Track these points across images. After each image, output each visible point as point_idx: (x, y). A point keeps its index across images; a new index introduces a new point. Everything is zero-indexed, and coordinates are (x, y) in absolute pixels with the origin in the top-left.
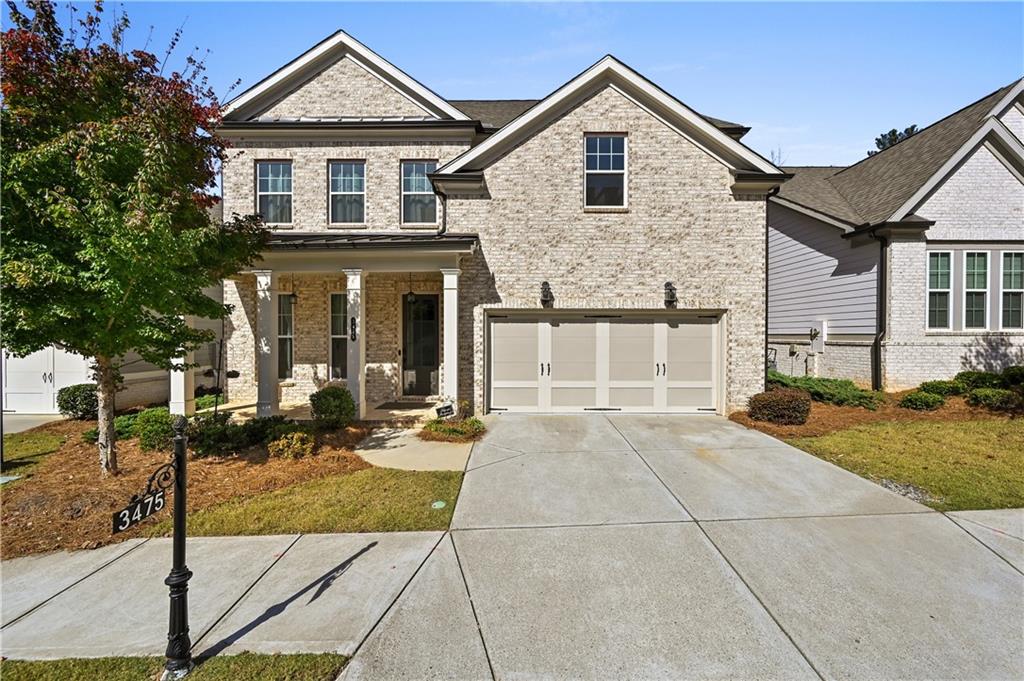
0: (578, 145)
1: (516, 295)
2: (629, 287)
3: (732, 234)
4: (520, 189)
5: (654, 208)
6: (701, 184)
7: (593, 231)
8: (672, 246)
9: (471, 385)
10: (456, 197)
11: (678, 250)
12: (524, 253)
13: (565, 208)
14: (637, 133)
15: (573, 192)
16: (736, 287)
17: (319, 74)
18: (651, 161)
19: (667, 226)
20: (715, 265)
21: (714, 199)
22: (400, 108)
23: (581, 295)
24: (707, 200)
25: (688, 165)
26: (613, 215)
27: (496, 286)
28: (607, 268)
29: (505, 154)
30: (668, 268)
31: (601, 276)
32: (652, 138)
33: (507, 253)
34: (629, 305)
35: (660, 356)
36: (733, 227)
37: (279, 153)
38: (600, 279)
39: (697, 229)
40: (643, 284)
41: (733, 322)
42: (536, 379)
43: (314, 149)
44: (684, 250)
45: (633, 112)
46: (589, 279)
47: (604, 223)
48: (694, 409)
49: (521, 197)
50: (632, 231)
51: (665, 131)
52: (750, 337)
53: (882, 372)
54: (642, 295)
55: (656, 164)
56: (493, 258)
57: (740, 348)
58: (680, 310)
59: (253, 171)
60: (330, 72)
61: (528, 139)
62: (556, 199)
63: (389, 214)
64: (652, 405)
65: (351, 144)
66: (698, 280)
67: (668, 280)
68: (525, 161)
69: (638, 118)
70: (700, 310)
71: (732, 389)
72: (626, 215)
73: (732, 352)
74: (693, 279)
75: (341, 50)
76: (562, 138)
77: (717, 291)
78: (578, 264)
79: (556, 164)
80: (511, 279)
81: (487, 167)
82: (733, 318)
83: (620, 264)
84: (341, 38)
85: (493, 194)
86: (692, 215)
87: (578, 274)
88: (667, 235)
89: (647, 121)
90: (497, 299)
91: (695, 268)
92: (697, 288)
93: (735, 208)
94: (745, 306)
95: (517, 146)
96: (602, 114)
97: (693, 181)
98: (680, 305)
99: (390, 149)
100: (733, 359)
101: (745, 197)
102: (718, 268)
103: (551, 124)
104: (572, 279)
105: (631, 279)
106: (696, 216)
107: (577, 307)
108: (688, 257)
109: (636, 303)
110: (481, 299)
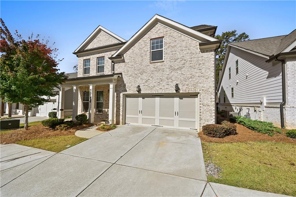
0: (149, 43)
1: (131, 90)
2: (164, 86)
3: (201, 65)
4: (133, 59)
5: (172, 59)
6: (189, 49)
7: (153, 69)
8: (178, 71)
9: (119, 116)
10: (117, 63)
11: (180, 72)
12: (133, 77)
13: (144, 63)
14: (166, 36)
15: (147, 57)
16: (202, 84)
17: (96, 37)
18: (171, 44)
19: (176, 65)
20: (194, 77)
21: (193, 54)
22: (112, 42)
23: (149, 89)
24: (191, 54)
25: (184, 44)
26: (159, 63)
27: (126, 87)
28: (157, 80)
29: (129, 49)
30: (177, 79)
31: (155, 83)
32: (171, 37)
33: (129, 77)
34: (163, 92)
35: (176, 109)
36: (201, 62)
37: (88, 57)
38: (155, 84)
39: (187, 64)
40: (168, 85)
41: (201, 97)
42: (138, 115)
43: (94, 55)
44: (182, 72)
45: (165, 30)
46: (151, 84)
47: (156, 66)
48: (189, 129)
49: (133, 61)
50: (165, 67)
51: (176, 33)
52: (208, 103)
53: (285, 119)
54: (168, 88)
55: (173, 45)
56: (125, 79)
57: (204, 107)
58: (181, 93)
59: (83, 62)
60: (98, 36)
61: (135, 44)
62: (142, 60)
63: (109, 69)
64: (174, 126)
65: (102, 53)
66: (187, 82)
67: (177, 83)
68: (134, 51)
69: (167, 31)
70: (188, 93)
71: (201, 122)
72: (163, 63)
73: (201, 108)
74: (186, 82)
75: (100, 30)
76: (144, 42)
77: (195, 86)
78: (148, 79)
79: (142, 50)
80: (130, 85)
81: (124, 54)
82: (201, 96)
83: (161, 79)
84: (100, 27)
85: (126, 61)
86: (185, 60)
87: (148, 83)
88: (176, 68)
89: (170, 32)
90: (126, 91)
91: (187, 78)
92: (187, 85)
93: (202, 55)
94: (207, 91)
95: (132, 47)
96: (156, 33)
97: (186, 48)
98: (181, 91)
99: (109, 53)
100: (201, 111)
101: (206, 51)
102: (195, 78)
103: (141, 38)
104: (146, 84)
105: (164, 83)
106: (187, 60)
107: (148, 93)
108: (184, 75)
109: (166, 91)
110: (122, 91)
